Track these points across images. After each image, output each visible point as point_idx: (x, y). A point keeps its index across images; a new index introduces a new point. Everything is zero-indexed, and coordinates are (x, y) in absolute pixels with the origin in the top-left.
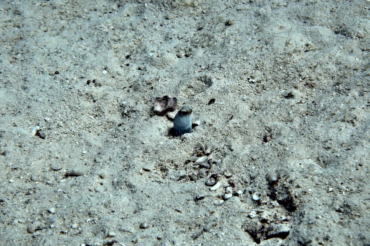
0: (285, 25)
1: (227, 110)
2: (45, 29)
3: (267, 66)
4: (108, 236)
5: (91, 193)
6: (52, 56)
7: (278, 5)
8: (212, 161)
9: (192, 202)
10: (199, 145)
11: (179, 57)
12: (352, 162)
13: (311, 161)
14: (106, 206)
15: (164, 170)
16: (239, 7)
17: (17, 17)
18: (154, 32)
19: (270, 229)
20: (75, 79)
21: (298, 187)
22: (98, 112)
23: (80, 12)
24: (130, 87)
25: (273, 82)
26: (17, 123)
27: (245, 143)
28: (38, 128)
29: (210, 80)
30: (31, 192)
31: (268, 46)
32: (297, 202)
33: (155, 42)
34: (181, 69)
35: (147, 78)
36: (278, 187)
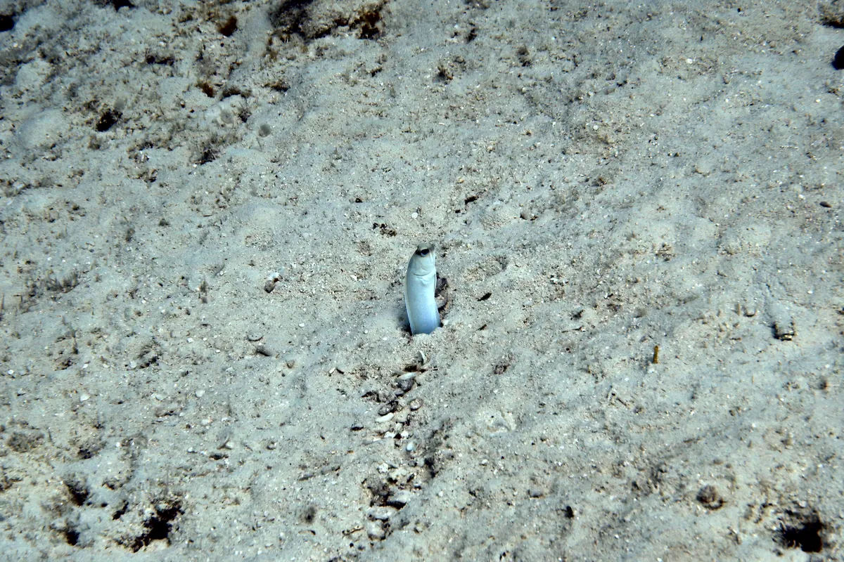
2: (408, 128)
3: (585, 264)
4: (225, 447)
6: (375, 173)
8: (419, 382)
11: (523, 217)
12: (537, 432)
15: (364, 377)
19: (393, 494)
21: (449, 446)
23: (478, 112)
25: (577, 289)
26: (257, 262)
27: (470, 368)
28: (277, 275)
29: (507, 264)
32: (438, 466)
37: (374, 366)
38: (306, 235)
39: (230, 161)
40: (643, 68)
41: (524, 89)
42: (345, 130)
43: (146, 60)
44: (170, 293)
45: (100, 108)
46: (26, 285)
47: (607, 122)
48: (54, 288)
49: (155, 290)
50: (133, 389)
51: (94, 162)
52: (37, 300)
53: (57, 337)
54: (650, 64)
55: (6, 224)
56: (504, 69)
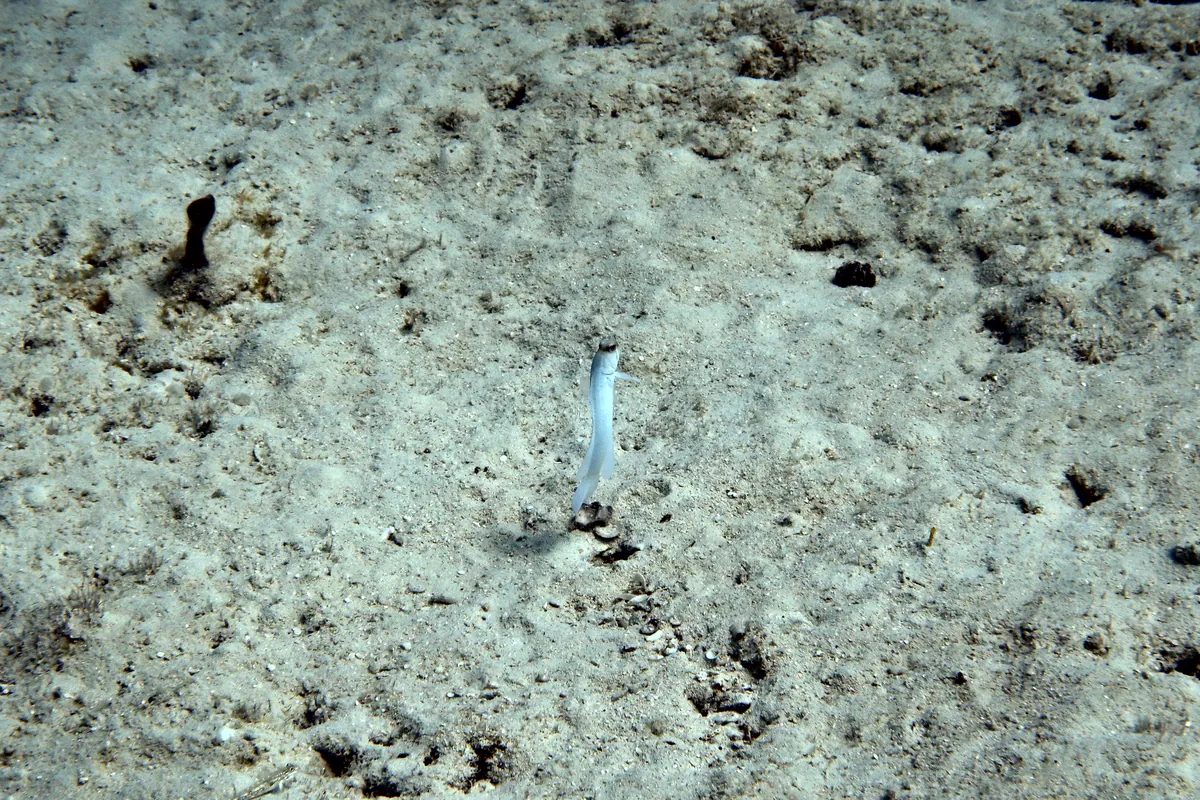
0: (798, 417)
1: (687, 534)
2: (412, 381)
3: (759, 476)
4: (489, 687)
5: (468, 629)
6: (421, 425)
7: (794, 385)
8: (655, 602)
9: (616, 655)
10: (637, 577)
11: (624, 448)
12: (857, 618)
13: (799, 616)
14: (488, 648)
15: (580, 608)
16: (731, 382)
17: (367, 357)
19: (725, 699)
20: (456, 463)
21: (773, 644)
22: (488, 518)
23: (470, 362)
24: (542, 485)
25: (765, 499)
26: (360, 519)
27: (707, 583)
28: (392, 530)
29: (668, 486)
30: (376, 619)
31: (766, 446)
32: (768, 665)
34: (624, 466)
35: (570, 473)
36: (744, 643)
37: (589, 596)
38: (399, 488)
40: (657, 298)
41: (512, 334)
42: (344, 388)
43: (26, 345)
44: (284, 559)
45: (29, 393)
46: (85, 575)
47: (650, 352)
48: (133, 572)
49: (260, 559)
50: (321, 652)
51: (70, 446)
52: (114, 588)
53: (192, 614)
54: (661, 294)
55: (8, 518)
56: (474, 317)
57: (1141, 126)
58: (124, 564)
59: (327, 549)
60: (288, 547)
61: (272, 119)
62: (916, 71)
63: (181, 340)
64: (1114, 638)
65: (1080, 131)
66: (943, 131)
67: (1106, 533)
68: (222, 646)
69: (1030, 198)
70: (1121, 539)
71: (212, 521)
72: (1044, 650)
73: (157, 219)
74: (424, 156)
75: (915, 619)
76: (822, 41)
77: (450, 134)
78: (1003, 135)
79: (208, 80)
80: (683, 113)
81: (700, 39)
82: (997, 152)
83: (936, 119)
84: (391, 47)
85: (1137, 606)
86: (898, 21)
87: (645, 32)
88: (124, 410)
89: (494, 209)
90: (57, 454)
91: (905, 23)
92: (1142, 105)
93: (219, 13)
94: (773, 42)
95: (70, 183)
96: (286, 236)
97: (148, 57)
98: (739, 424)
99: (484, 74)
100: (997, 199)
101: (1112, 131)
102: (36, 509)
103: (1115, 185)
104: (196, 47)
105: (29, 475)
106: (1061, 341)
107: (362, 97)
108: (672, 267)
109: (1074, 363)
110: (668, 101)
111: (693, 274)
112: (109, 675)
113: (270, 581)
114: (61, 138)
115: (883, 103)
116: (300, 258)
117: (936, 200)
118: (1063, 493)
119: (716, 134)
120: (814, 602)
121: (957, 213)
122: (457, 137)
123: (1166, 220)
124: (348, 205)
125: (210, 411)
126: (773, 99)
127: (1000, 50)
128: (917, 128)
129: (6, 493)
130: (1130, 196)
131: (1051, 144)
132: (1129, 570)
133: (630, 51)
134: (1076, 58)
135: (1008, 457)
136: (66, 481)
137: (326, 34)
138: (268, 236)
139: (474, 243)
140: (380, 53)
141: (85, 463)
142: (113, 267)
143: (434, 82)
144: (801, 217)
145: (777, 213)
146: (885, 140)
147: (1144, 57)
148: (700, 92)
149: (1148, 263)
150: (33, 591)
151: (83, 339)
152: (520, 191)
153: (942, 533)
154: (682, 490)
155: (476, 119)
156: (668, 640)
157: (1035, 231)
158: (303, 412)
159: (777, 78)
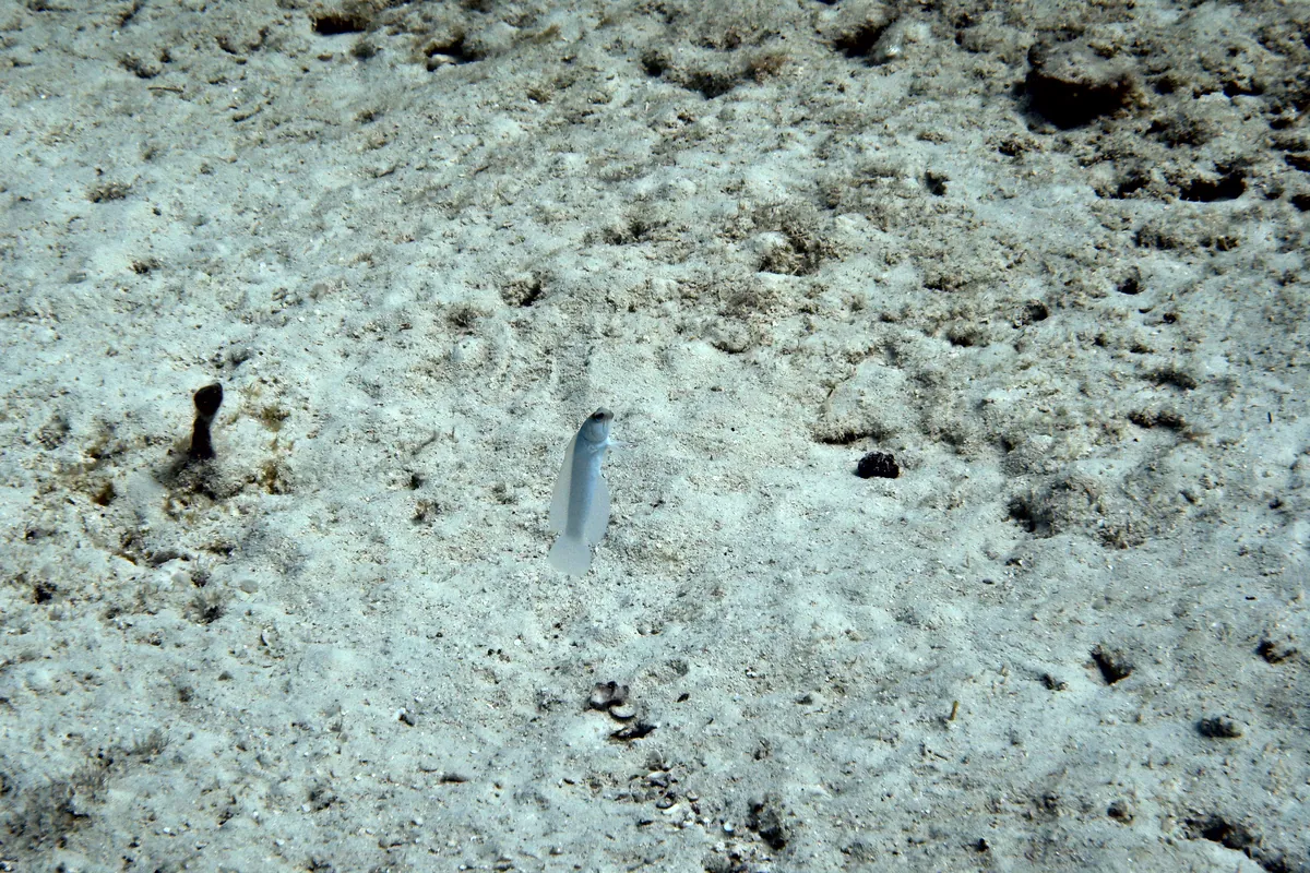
0: (819, 600)
1: (705, 712)
2: (424, 569)
3: (779, 656)
4: (502, 859)
5: (481, 805)
6: (433, 610)
7: (814, 570)
8: (672, 778)
9: (632, 829)
10: (654, 755)
11: (641, 632)
12: (877, 789)
13: (819, 788)
14: (501, 822)
15: (594, 785)
16: (751, 568)
17: (378, 546)
18: (605, 594)
19: (743, 869)
20: (469, 646)
21: (792, 814)
22: (501, 699)
23: (483, 550)
24: (557, 668)
25: (784, 679)
26: (371, 701)
27: (725, 759)
28: (404, 711)
29: (685, 666)
30: (388, 796)
31: (786, 626)
32: (787, 835)
33: (606, 608)
34: (641, 650)
35: (586, 656)
36: (763, 814)
37: (604, 773)
38: (410, 670)
39: (250, 614)
40: (675, 487)
41: (527, 524)
42: (354, 576)
43: (28, 536)
44: (292, 739)
45: (31, 580)
46: (90, 756)
47: (668, 539)
48: (139, 752)
49: (267, 740)
50: (331, 828)
51: (73, 631)
52: (119, 768)
53: (198, 790)
54: (679, 484)
55: (11, 701)
56: (488, 507)
57: (1170, 319)
58: (129, 744)
59: (337, 728)
60: (297, 728)
61: (281, 317)
62: (940, 267)
63: (187, 531)
64: (1139, 806)
65: (1108, 324)
66: (968, 326)
67: (1132, 707)
68: (230, 822)
69: (1057, 391)
70: (1147, 713)
71: (219, 702)
72: (1067, 818)
73: (163, 412)
74: (437, 353)
75: (936, 789)
76: (844, 238)
77: (464, 330)
78: (1028, 329)
79: (215, 279)
80: (702, 308)
81: (720, 237)
82: (1023, 345)
83: (961, 314)
84: (404, 248)
85: (1162, 775)
86: (923, 218)
87: (664, 230)
88: (129, 597)
89: (509, 404)
90: (61, 639)
91: (930, 219)
92: (1171, 299)
93: (226, 218)
94: (794, 239)
95: (73, 379)
96: (293, 430)
97: (153, 261)
98: (758, 607)
99: (499, 271)
100: (1022, 391)
101: (1140, 325)
102: (39, 692)
103: (1144, 377)
104: (202, 250)
105: (32, 659)
106: (1088, 526)
107: (373, 296)
108: (691, 457)
109: (1100, 548)
110: (686, 297)
111: (711, 464)
112: (113, 851)
113: (279, 759)
114: (64, 337)
115: (907, 298)
116: (310, 452)
117: (961, 392)
118: (1089, 672)
119: (735, 328)
120: (834, 775)
121: (982, 405)
122: (470, 333)
123: (1195, 410)
124: (358, 400)
125: (217, 598)
126: (794, 294)
127: (1027, 246)
128: (941, 323)
129: (8, 677)
130: (1159, 388)
131: (1078, 337)
132: (1154, 742)
133: (648, 248)
134: (1105, 254)
135: (1032, 637)
136: (71, 665)
137: (336, 236)
138: (277, 429)
139: (488, 437)
140: (390, 253)
141: (89, 648)
142: (117, 459)
143: (447, 279)
144: (822, 410)
145: (799, 406)
146: (909, 334)
147: (1173, 253)
148: (720, 287)
149: (1176, 449)
150: (35, 771)
151: (87, 531)
152: (534, 385)
153: (965, 707)
154: (699, 670)
155: (489, 315)
156: (685, 814)
157: (1061, 421)
158: (312, 599)
159: (798, 274)
